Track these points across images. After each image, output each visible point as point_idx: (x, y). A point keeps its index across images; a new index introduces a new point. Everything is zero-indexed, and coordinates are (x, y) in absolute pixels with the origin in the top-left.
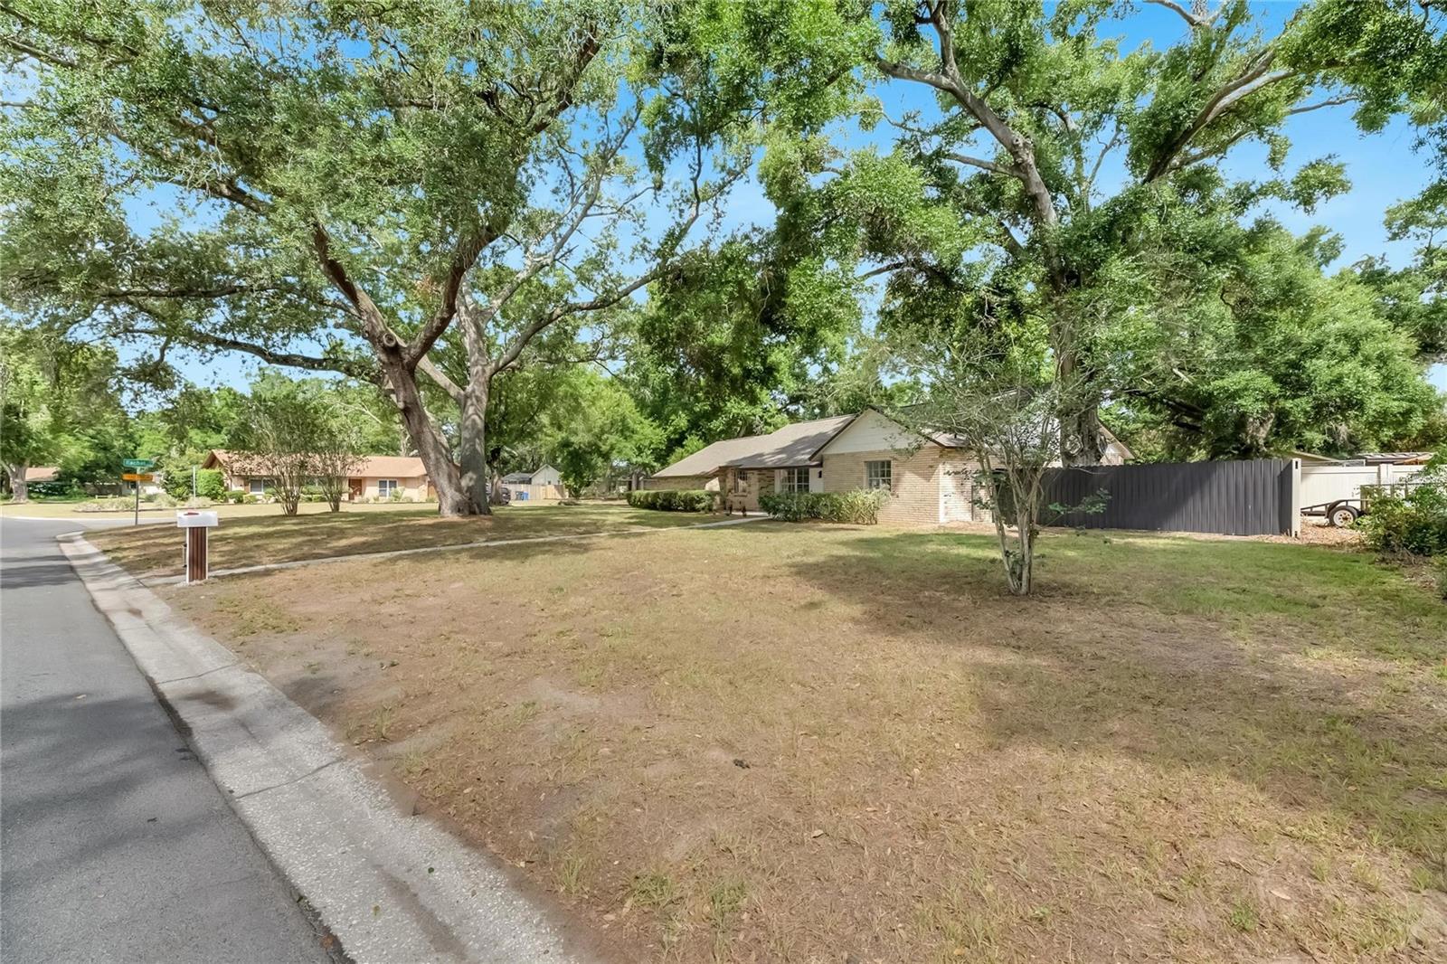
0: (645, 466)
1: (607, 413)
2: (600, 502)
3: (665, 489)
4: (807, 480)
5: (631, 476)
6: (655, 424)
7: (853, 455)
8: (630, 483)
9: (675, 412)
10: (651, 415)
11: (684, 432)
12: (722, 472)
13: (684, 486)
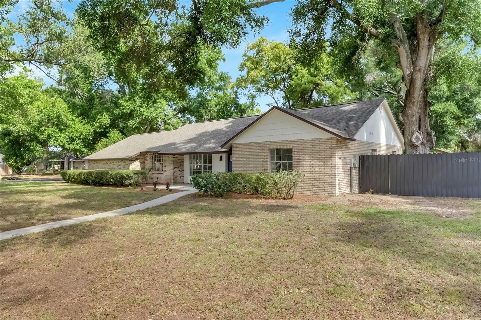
0: (76, 150)
1: (44, 111)
2: (39, 177)
3: (97, 169)
4: (210, 162)
5: (64, 159)
6: (84, 122)
7: (259, 144)
8: (63, 163)
9: (101, 113)
10: (81, 114)
11: (107, 128)
12: (142, 156)
13: (111, 166)
